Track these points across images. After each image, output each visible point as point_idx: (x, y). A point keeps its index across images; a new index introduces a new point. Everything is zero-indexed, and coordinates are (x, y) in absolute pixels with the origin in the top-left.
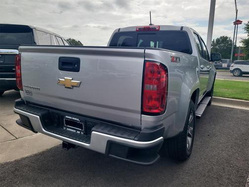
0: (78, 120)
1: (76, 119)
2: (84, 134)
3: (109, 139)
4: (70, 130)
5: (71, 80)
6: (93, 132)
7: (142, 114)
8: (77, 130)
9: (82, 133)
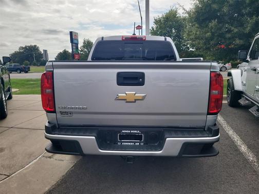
0: (138, 132)
1: (135, 132)
2: (144, 144)
3: (185, 142)
4: (127, 144)
5: (135, 94)
6: (167, 139)
7: (207, 115)
8: (135, 143)
9: (142, 144)
